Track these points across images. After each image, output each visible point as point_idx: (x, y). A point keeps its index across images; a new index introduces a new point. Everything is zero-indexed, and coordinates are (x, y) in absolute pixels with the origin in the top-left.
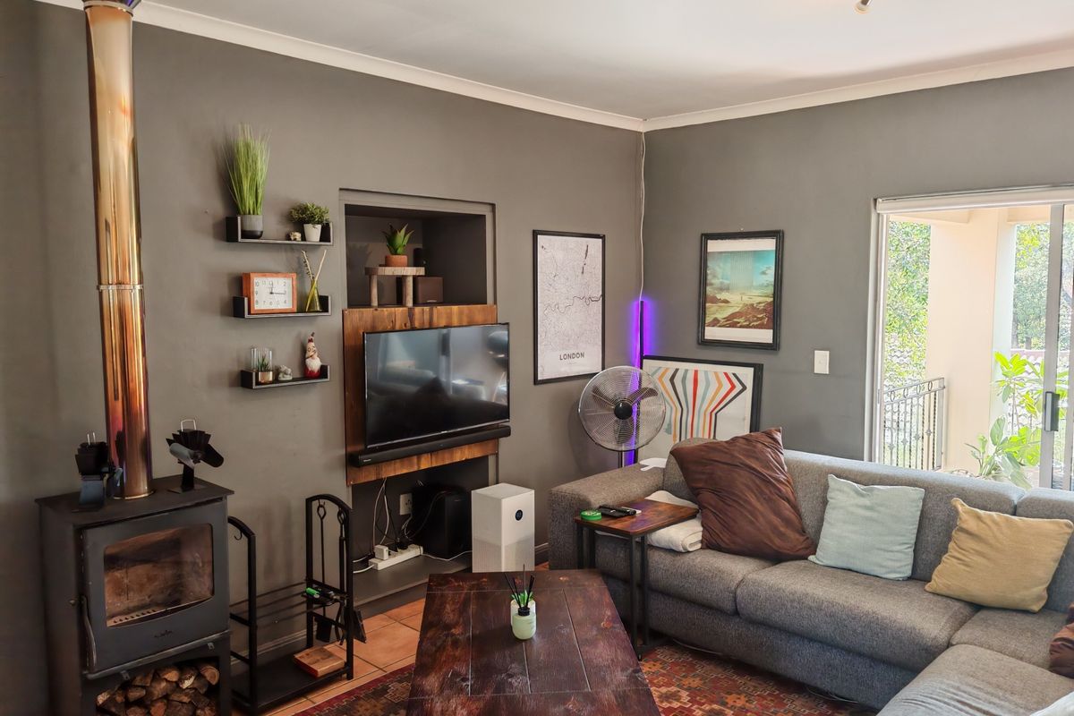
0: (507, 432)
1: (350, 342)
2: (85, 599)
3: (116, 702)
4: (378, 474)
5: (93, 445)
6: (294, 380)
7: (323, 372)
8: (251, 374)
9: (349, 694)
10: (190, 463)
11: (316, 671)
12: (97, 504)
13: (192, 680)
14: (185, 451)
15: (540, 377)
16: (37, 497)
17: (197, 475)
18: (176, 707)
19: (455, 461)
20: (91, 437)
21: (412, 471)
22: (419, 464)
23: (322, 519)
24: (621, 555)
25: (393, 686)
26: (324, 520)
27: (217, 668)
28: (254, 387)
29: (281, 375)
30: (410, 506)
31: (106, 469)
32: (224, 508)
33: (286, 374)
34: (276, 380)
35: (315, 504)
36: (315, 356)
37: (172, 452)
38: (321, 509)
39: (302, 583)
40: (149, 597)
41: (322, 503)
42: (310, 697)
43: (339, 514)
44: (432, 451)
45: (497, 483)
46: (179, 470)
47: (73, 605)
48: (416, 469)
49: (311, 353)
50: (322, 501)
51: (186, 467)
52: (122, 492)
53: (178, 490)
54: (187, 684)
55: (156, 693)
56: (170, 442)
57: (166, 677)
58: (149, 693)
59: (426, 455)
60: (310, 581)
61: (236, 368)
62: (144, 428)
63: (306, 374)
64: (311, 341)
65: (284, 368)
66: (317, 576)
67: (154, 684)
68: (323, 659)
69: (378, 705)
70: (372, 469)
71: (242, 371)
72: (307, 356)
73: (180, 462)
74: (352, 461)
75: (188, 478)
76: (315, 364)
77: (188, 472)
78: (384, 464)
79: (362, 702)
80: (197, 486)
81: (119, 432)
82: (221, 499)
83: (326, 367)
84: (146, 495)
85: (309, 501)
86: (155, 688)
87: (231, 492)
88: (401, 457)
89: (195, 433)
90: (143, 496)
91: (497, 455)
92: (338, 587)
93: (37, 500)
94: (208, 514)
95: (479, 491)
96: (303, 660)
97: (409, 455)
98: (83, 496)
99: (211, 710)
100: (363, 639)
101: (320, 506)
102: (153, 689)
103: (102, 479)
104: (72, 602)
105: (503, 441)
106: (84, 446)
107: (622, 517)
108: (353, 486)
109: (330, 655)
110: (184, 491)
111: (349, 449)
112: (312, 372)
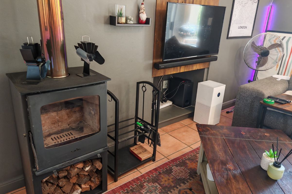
0: (215, 59)
1: (159, 8)
2: (31, 134)
3: (53, 177)
4: (164, 73)
5: (31, 45)
6: (134, 24)
7: (147, 22)
8: (115, 17)
9: (156, 170)
10: (88, 61)
11: (141, 159)
12: (36, 80)
13: (89, 167)
14: (85, 54)
15: (230, 36)
16: (7, 73)
17: (91, 68)
18: (82, 178)
19: (193, 70)
20: (30, 39)
21: (177, 72)
22: (180, 70)
23: (144, 92)
24: (281, 121)
25: (175, 168)
26: (145, 93)
27: (101, 162)
28: (117, 25)
29: (128, 21)
30: (167, 85)
31: (40, 60)
32: (105, 87)
33: (130, 20)
34: (126, 23)
35: (141, 85)
36: (144, 12)
37: (78, 53)
38: (144, 88)
39: (133, 118)
40: (69, 125)
41: (144, 85)
42: (138, 169)
43: (153, 91)
44: (185, 65)
45: (207, 80)
46: (82, 64)
47: (25, 136)
48: (178, 72)
49: (143, 11)
50: (144, 84)
51: (85, 63)
52: (52, 73)
53: (82, 75)
54: (87, 169)
55: (72, 174)
56: (76, 48)
57: (77, 166)
58: (69, 173)
59: (183, 67)
60: (137, 118)
61: (108, 15)
62: (62, 39)
63: (139, 21)
64: (142, 4)
65: (130, 17)
66: (140, 116)
67: (72, 169)
68: (143, 152)
69: (170, 179)
70: (162, 70)
71: (110, 16)
72: (140, 12)
73: (82, 60)
74: (156, 66)
75: (86, 69)
76: (144, 17)
77: (87, 66)
78: (167, 69)
79: (162, 176)
80: (91, 74)
81: (48, 40)
82: (104, 82)
83: (149, 19)
84: (65, 76)
85: (138, 83)
86: (71, 171)
87: (109, 79)
88: (174, 67)
89: (89, 44)
90: (63, 77)
91: (208, 68)
92: (150, 123)
93: (7, 74)
94: (97, 91)
95: (201, 83)
96: (134, 151)
97: (177, 66)
98: (28, 75)
99: (98, 179)
100: (160, 145)
101: (143, 86)
102: (70, 172)
103: (38, 66)
104: (24, 135)
105: (212, 63)
106: (26, 44)
107: (285, 103)
108: (154, 77)
109: (146, 150)
110: (85, 76)
111: (154, 61)
112: (142, 21)
